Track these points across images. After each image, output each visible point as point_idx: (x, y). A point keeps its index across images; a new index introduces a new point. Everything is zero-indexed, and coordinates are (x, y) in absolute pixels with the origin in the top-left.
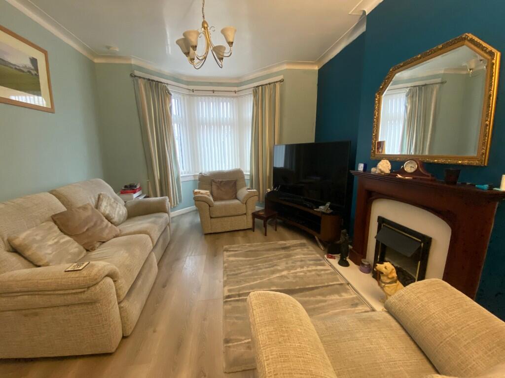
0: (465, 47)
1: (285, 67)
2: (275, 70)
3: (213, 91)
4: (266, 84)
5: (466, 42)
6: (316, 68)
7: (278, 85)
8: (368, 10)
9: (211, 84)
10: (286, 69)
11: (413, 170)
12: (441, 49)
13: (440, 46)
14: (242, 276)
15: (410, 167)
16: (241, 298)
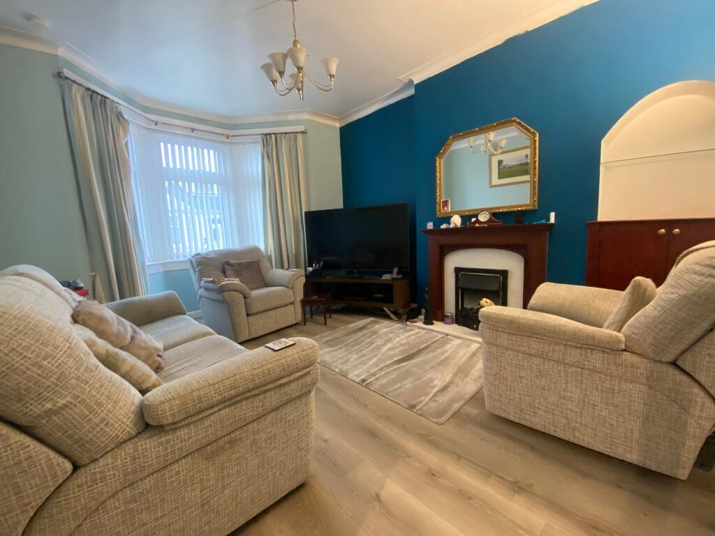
0: (513, 127)
1: (306, 116)
2: (291, 117)
3: (193, 130)
4: (282, 133)
5: (514, 123)
6: (338, 125)
7: (299, 136)
8: (417, 80)
9: (186, 118)
10: (308, 119)
11: (486, 219)
12: (495, 126)
13: (495, 124)
14: (352, 362)
15: (483, 218)
16: (377, 376)
